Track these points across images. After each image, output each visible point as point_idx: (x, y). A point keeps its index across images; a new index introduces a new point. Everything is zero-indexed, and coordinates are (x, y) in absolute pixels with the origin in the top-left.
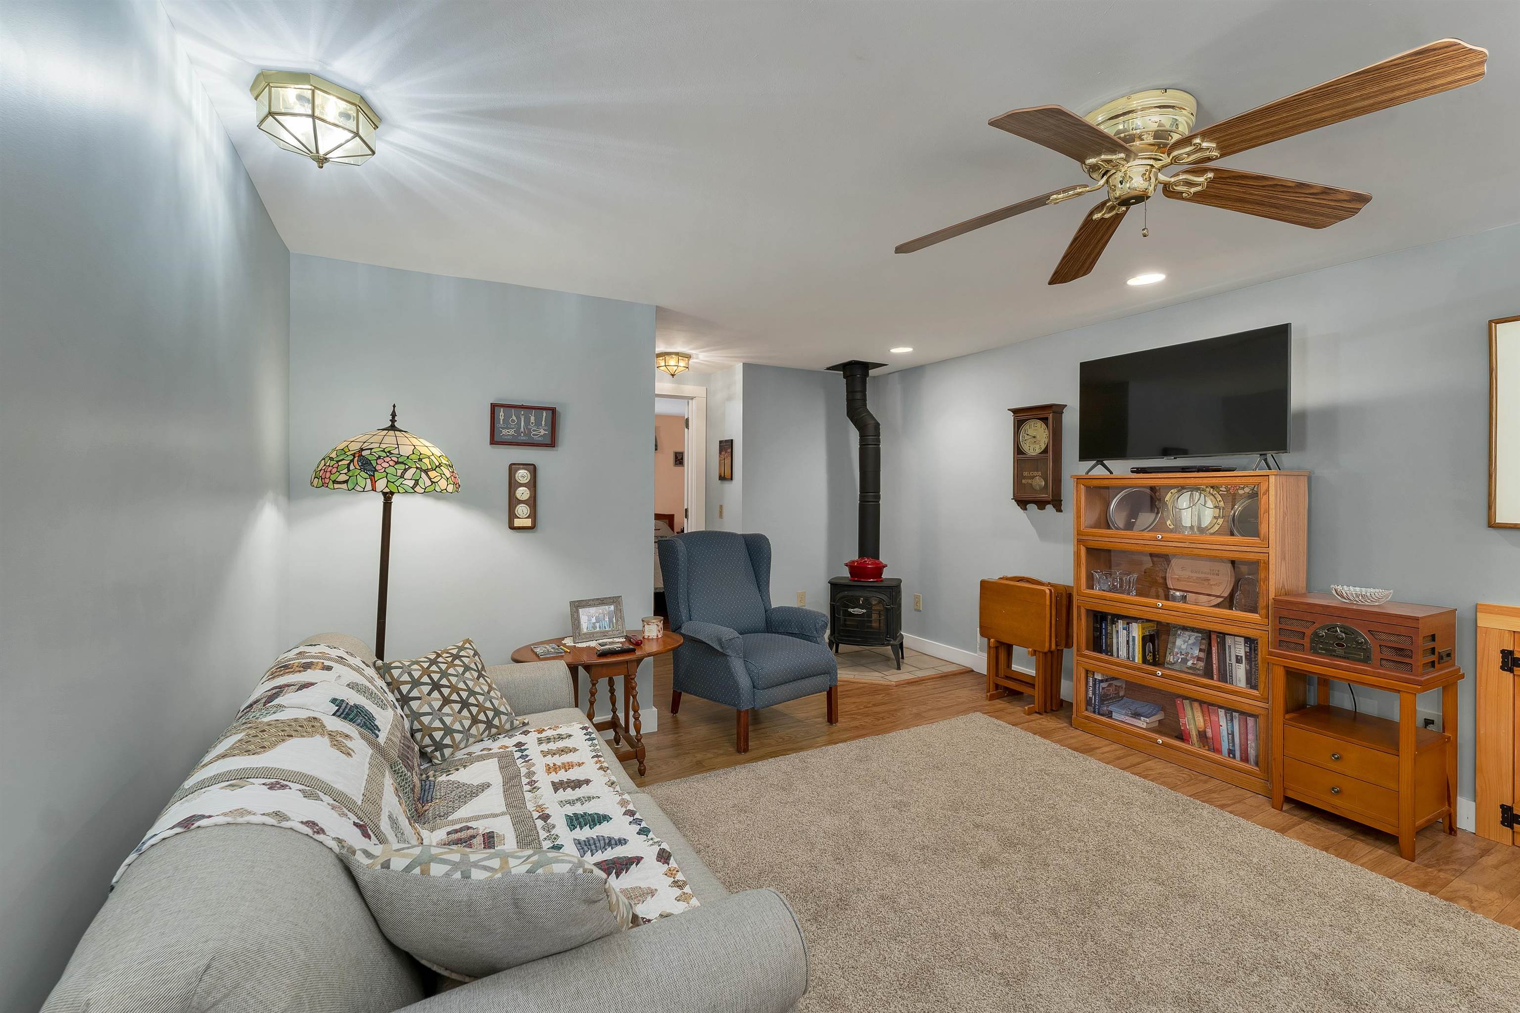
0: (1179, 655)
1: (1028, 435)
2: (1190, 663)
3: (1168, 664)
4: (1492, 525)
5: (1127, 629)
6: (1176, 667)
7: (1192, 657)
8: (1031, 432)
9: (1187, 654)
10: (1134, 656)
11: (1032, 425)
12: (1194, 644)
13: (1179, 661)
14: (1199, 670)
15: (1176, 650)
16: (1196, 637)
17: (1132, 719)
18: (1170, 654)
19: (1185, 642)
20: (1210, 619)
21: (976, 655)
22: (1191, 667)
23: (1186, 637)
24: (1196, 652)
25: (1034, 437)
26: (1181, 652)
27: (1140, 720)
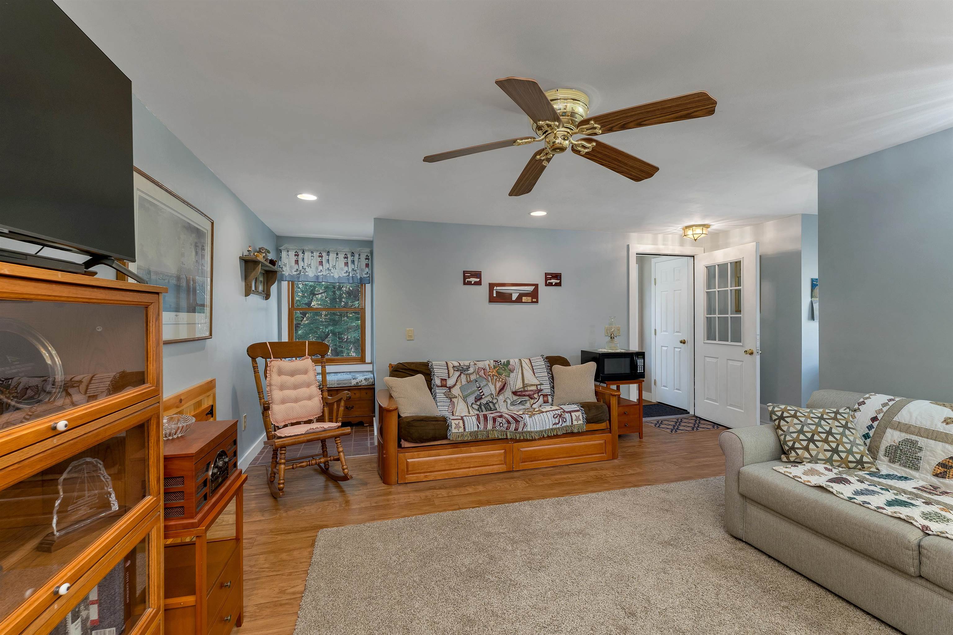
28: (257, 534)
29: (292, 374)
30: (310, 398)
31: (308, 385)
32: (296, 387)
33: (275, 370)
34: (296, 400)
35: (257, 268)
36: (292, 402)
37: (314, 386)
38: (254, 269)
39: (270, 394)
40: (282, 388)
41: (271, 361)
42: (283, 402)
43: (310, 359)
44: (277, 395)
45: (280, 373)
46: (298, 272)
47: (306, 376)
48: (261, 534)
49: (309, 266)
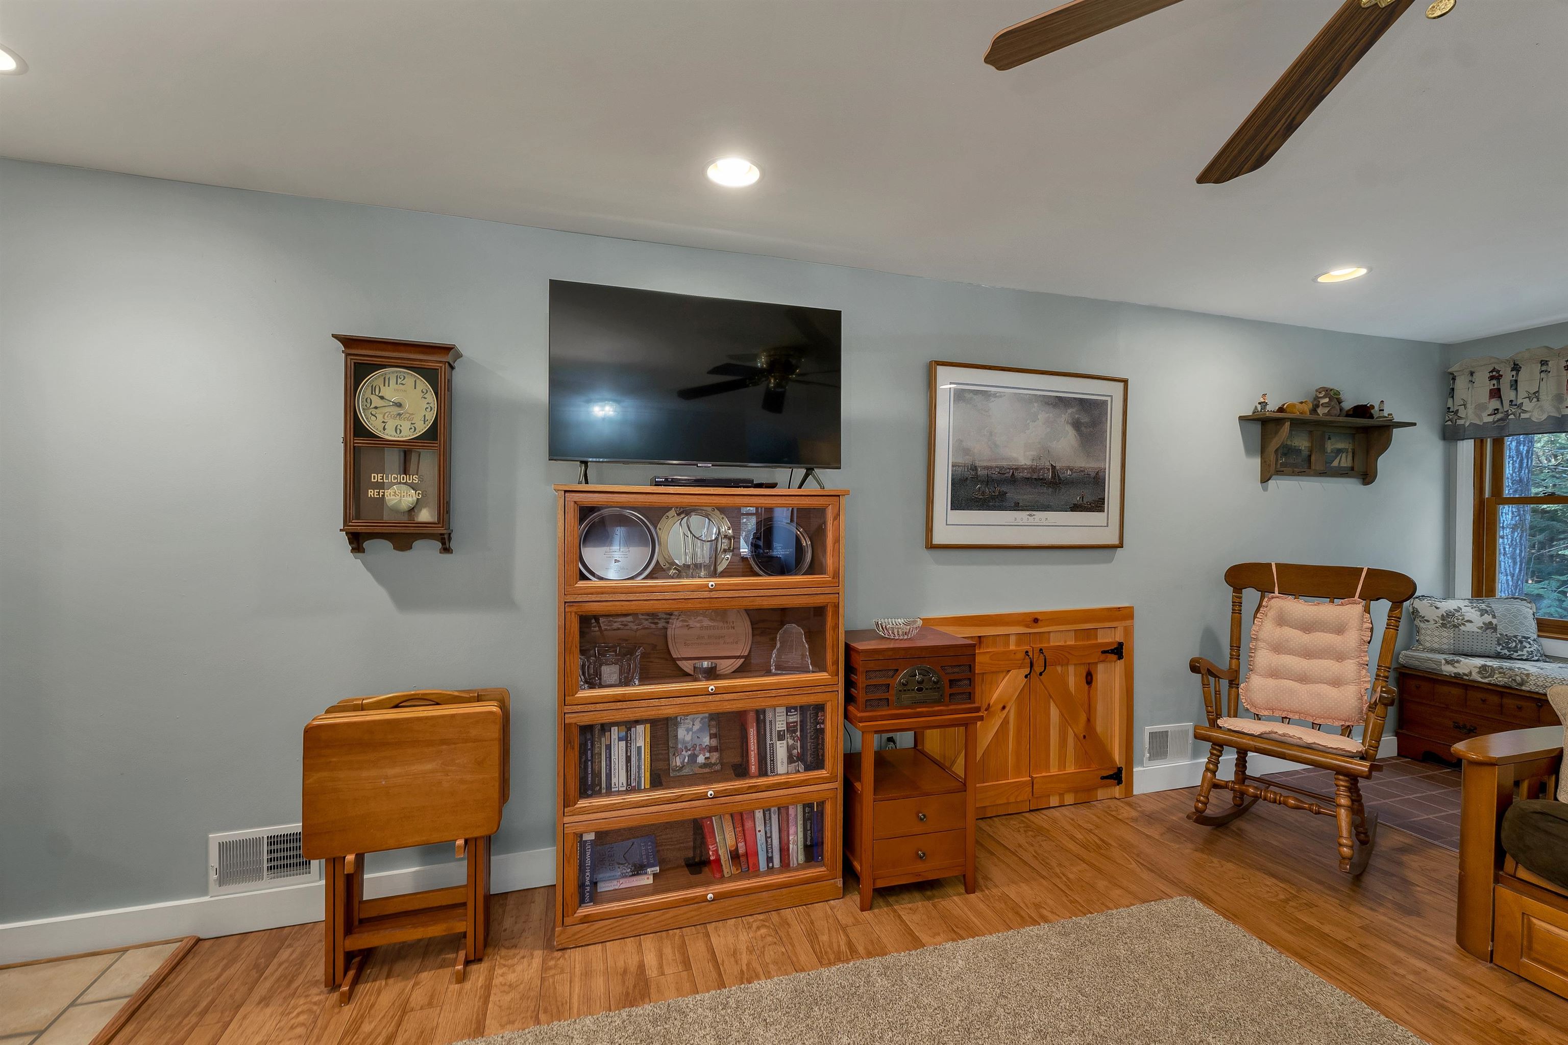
0: (684, 753)
1: (382, 398)
2: (701, 759)
3: (674, 770)
4: (931, 546)
5: (627, 739)
6: (686, 771)
7: (702, 750)
8: (391, 392)
9: (694, 747)
10: (640, 778)
11: (393, 381)
12: (700, 730)
13: (686, 760)
14: (715, 764)
15: (680, 746)
16: (702, 719)
17: (635, 878)
18: (674, 754)
19: (688, 730)
20: (774, 693)
21: (206, 899)
22: (704, 764)
23: (689, 723)
24: (706, 741)
25: (399, 405)
26: (686, 748)
27: (646, 873)
28: (1121, 845)
29: (1307, 627)
30: (1336, 682)
31: (1340, 657)
32: (1308, 654)
33: (1272, 614)
34: (1303, 679)
35: (1281, 430)
36: (1296, 681)
37: (1352, 661)
38: (1276, 433)
39: (1253, 655)
40: (1278, 648)
41: (1273, 598)
42: (1274, 674)
43: (1361, 605)
44: (1263, 658)
45: (1282, 621)
46: (1499, 416)
47: (1339, 637)
48: (1125, 848)
49: (1535, 396)
